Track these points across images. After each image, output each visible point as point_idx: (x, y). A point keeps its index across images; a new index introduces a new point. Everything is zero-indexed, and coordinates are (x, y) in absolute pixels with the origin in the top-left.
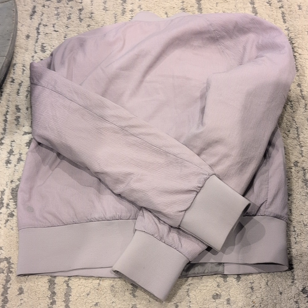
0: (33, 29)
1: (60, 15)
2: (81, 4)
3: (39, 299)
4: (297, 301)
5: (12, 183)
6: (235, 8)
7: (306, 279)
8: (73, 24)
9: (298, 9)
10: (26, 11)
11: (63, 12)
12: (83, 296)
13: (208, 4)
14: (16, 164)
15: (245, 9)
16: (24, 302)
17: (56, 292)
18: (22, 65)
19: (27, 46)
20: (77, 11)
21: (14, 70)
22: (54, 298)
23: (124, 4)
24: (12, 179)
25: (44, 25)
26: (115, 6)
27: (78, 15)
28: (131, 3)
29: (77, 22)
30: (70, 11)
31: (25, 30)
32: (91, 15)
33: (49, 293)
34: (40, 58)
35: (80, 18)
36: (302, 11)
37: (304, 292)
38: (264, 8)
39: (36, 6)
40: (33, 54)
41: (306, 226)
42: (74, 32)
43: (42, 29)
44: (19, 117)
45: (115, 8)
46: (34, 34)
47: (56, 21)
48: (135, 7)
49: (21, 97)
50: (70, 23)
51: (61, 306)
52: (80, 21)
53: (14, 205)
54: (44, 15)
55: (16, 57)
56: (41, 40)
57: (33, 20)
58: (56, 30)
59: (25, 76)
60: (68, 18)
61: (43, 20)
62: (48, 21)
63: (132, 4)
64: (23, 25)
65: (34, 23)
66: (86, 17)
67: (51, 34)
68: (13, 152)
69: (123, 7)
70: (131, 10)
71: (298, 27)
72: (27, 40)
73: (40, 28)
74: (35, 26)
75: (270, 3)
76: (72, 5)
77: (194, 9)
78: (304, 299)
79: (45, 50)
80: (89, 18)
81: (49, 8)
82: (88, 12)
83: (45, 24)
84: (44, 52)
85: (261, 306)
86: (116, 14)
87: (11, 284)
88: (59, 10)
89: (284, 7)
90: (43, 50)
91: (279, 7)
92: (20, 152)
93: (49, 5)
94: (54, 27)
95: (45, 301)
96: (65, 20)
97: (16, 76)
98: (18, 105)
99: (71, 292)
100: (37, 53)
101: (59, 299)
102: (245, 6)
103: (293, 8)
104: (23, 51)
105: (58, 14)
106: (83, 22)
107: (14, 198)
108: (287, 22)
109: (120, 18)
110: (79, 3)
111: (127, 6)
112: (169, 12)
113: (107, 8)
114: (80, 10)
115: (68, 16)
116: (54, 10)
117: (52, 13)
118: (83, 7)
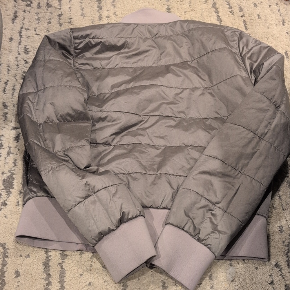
0: (16, 32)
1: (40, 20)
2: (60, 10)
3: (35, 281)
4: (271, 275)
5: (4, 174)
6: (201, 16)
7: (278, 255)
8: (53, 28)
9: (258, 17)
10: (8, 15)
11: (43, 17)
12: (77, 276)
13: (178, 12)
14: (6, 157)
15: (211, 17)
16: (21, 284)
17: (50, 273)
18: (7, 66)
19: (11, 48)
20: (57, 16)
22: (49, 279)
23: (100, 11)
24: (3, 171)
25: (26, 29)
26: (92, 12)
27: (58, 20)
28: (106, 10)
29: (57, 26)
30: (49, 16)
31: (8, 33)
32: (69, 20)
33: (44, 275)
34: (23, 59)
35: (59, 23)
36: (261, 20)
37: (277, 266)
38: (227, 16)
39: (17, 11)
40: (17, 55)
41: (275, 209)
43: (24, 32)
44: (7, 113)
45: (92, 14)
46: (16, 37)
47: (37, 26)
48: (111, 14)
49: (8, 95)
50: (51, 28)
51: (56, 286)
52: (60, 26)
53: (6, 195)
54: (25, 19)
56: (23, 42)
57: (15, 24)
58: (38, 33)
59: (10, 75)
60: (48, 22)
61: (24, 24)
62: (30, 25)
63: (108, 11)
64: (6, 28)
65: (16, 27)
66: (65, 22)
67: (33, 37)
68: (3, 145)
69: (99, 14)
70: (107, 16)
71: (258, 34)
72: (10, 42)
73: (22, 31)
74: (17, 29)
75: (233, 12)
76: (51, 11)
78: (277, 272)
79: (28, 51)
80: (68, 23)
81: (30, 14)
82: (67, 17)
83: (26, 27)
84: (28, 54)
85: (239, 280)
86: (93, 20)
87: (7, 268)
88: (40, 16)
89: (245, 16)
90: (26, 51)
91: (241, 16)
92: (9, 146)
93: (30, 11)
94: (35, 30)
95: (41, 282)
96: (46, 24)
97: (1, 76)
98: (5, 103)
99: (65, 273)
100: (21, 55)
101: (54, 280)
102: (210, 15)
103: (253, 17)
104: (7, 52)
105: (38, 19)
106: (62, 26)
107: (5, 188)
108: (248, 29)
109: (97, 24)
110: (58, 9)
111: (103, 12)
113: (84, 14)
114: (60, 15)
115: (48, 21)
116: (34, 15)
117: (33, 18)
118: (62, 13)
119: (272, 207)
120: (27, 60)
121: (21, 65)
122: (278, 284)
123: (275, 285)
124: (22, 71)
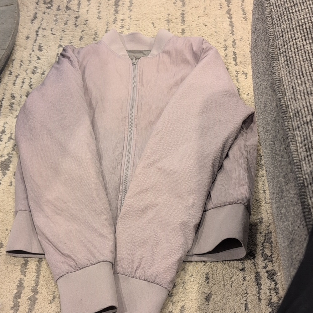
0: (33, 31)
1: (58, 21)
2: (78, 13)
5: (2, 157)
6: (214, 21)
8: (69, 29)
10: (28, 16)
11: (61, 19)
13: (191, 17)
14: (7, 142)
15: (223, 23)
18: (20, 61)
19: (27, 45)
20: (74, 18)
21: (12, 64)
23: (116, 14)
24: (2, 154)
25: (43, 29)
26: (108, 16)
27: (74, 22)
29: (73, 27)
30: (67, 18)
31: (26, 32)
32: (85, 22)
34: (36, 56)
35: (75, 24)
38: (240, 22)
39: (38, 12)
40: (31, 52)
42: (69, 36)
43: (40, 32)
44: (13, 103)
46: (33, 36)
47: (54, 26)
48: (126, 17)
49: (17, 87)
50: (67, 28)
52: (76, 27)
53: (1, 175)
54: (44, 20)
55: (16, 54)
56: (39, 41)
57: (33, 24)
58: (54, 33)
59: (22, 70)
61: (42, 25)
62: (47, 25)
63: (123, 14)
64: (24, 28)
65: (34, 27)
66: (81, 23)
67: (49, 36)
68: (5, 132)
69: (115, 17)
70: (122, 19)
72: (26, 40)
73: (39, 31)
74: (35, 29)
75: (246, 18)
76: (69, 13)
77: (178, 21)
79: (42, 49)
80: (84, 24)
81: (49, 15)
82: (83, 19)
83: (44, 27)
84: (41, 51)
86: (108, 22)
88: (58, 17)
90: (40, 49)
92: (11, 132)
93: (49, 13)
94: (51, 30)
96: (62, 25)
97: (13, 70)
98: (13, 94)
100: (35, 52)
102: (223, 20)
104: (22, 49)
105: (56, 20)
106: (78, 27)
107: (2, 169)
109: (111, 26)
110: (76, 11)
111: (119, 16)
112: (156, 23)
113: (101, 17)
114: (77, 18)
115: (65, 22)
116: (53, 17)
117: (51, 19)
118: (79, 15)
119: (254, 200)
120: (40, 57)
121: (33, 60)
122: (249, 271)
123: (246, 272)
124: (33, 66)
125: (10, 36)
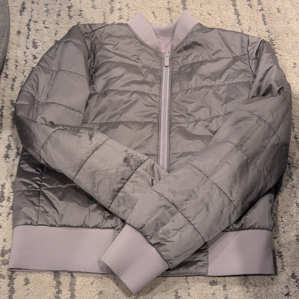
0: (24, 25)
1: (49, 12)
2: (70, 2)
3: (45, 288)
4: (287, 286)
5: (12, 176)
6: (218, 9)
7: (295, 266)
8: (63, 21)
9: (277, 11)
10: (15, 7)
11: (53, 9)
12: (88, 285)
13: (193, 5)
14: (15, 158)
15: (228, 11)
16: (31, 292)
17: (61, 281)
18: (15, 61)
19: (19, 42)
20: (66, 8)
21: (7, 65)
22: (59, 287)
23: (112, 3)
24: (11, 173)
25: (34, 22)
26: (103, 4)
27: (68, 13)
28: (119, 2)
29: (67, 19)
30: (59, 8)
31: (16, 26)
32: (80, 13)
33: (54, 283)
34: (32, 54)
35: (69, 15)
36: (281, 14)
37: (293, 277)
38: (245, 10)
39: (25, 2)
40: (25, 50)
41: (292, 217)
42: (64, 29)
43: (32, 25)
45: (103, 6)
46: (24, 30)
47: (46, 18)
48: (123, 6)
49: (16, 92)
50: (60, 20)
51: (67, 295)
52: (70, 18)
54: (33, 11)
55: (8, 53)
56: (32, 36)
57: (23, 16)
58: (47, 26)
59: (18, 71)
60: (57, 15)
61: (33, 16)
62: (38, 17)
63: (120, 2)
64: (13, 21)
65: (24, 19)
66: (76, 14)
67: (42, 30)
68: (11, 146)
69: (111, 6)
70: (119, 8)
71: (278, 29)
72: (18, 36)
73: (30, 24)
74: (25, 22)
75: (251, 5)
76: (60, 2)
77: (180, 10)
78: (294, 283)
79: (36, 46)
80: (78, 15)
81: (39, 5)
82: (77, 9)
83: (35, 20)
84: (36, 48)
85: (254, 291)
86: (105, 12)
87: (16, 275)
88: (49, 7)
89: (264, 10)
90: (35, 46)
91: (259, 9)
92: (18, 147)
93: (39, 2)
94: (44, 23)
95: (51, 290)
96: (55, 17)
97: (9, 72)
98: (13, 100)
99: (76, 282)
100: (29, 49)
101: (65, 289)
102: (227, 8)
103: (272, 10)
104: (15, 46)
105: (47, 11)
106: (72, 19)
107: (14, 191)
108: (267, 24)
109: (109, 16)
111: (115, 4)
112: (156, 12)
113: (95, 6)
114: (69, 7)
115: (58, 13)
116: (43, 7)
117: (41, 9)
118: (71, 4)
119: (289, 215)
120: (36, 56)
121: (29, 60)
122: (294, 295)
123: (291, 297)
124: (30, 67)
125: (4, 36)
